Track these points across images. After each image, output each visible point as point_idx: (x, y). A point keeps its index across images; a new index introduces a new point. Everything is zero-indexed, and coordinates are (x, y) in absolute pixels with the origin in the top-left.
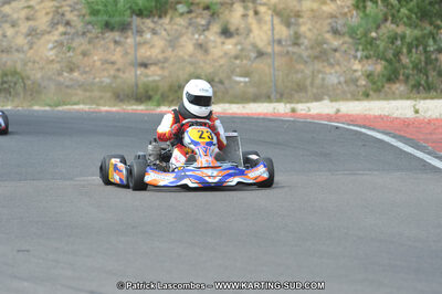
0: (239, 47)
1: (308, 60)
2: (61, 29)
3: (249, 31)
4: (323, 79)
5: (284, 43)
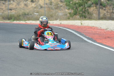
0: (36, 5)
1: (54, 9)
4: (58, 14)
5: (48, 4)
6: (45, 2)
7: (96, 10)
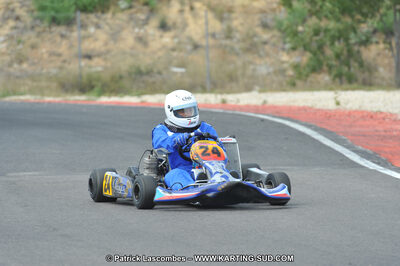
0: (176, 40)
1: (241, 52)
2: (12, 23)
3: (185, 25)
4: (254, 70)
5: (217, 36)
6: (207, 29)
7: (386, 56)
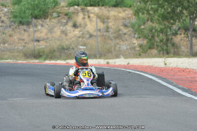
0: (81, 33)
1: (113, 38)
3: (86, 25)
4: (120, 47)
5: (102, 31)
6: (97, 27)
7: (185, 41)
